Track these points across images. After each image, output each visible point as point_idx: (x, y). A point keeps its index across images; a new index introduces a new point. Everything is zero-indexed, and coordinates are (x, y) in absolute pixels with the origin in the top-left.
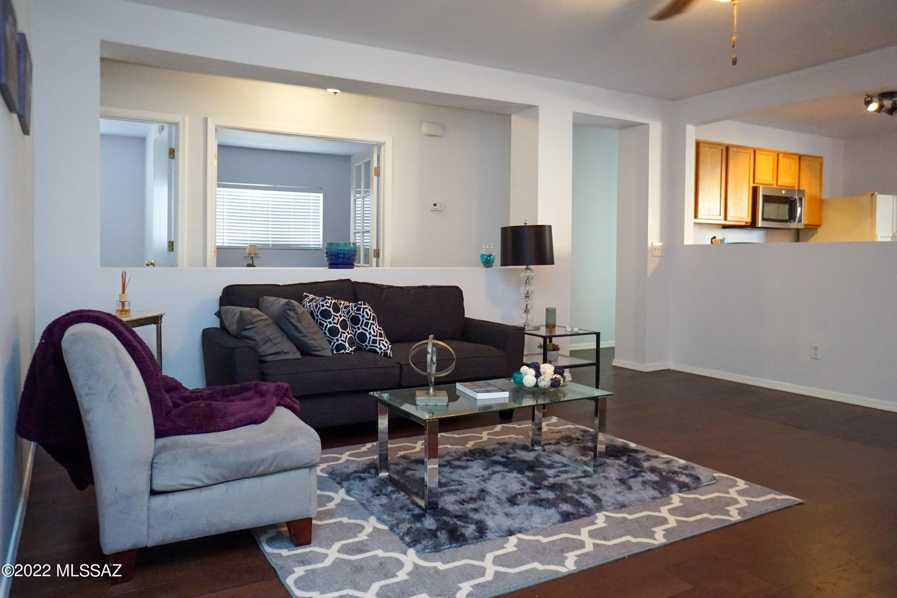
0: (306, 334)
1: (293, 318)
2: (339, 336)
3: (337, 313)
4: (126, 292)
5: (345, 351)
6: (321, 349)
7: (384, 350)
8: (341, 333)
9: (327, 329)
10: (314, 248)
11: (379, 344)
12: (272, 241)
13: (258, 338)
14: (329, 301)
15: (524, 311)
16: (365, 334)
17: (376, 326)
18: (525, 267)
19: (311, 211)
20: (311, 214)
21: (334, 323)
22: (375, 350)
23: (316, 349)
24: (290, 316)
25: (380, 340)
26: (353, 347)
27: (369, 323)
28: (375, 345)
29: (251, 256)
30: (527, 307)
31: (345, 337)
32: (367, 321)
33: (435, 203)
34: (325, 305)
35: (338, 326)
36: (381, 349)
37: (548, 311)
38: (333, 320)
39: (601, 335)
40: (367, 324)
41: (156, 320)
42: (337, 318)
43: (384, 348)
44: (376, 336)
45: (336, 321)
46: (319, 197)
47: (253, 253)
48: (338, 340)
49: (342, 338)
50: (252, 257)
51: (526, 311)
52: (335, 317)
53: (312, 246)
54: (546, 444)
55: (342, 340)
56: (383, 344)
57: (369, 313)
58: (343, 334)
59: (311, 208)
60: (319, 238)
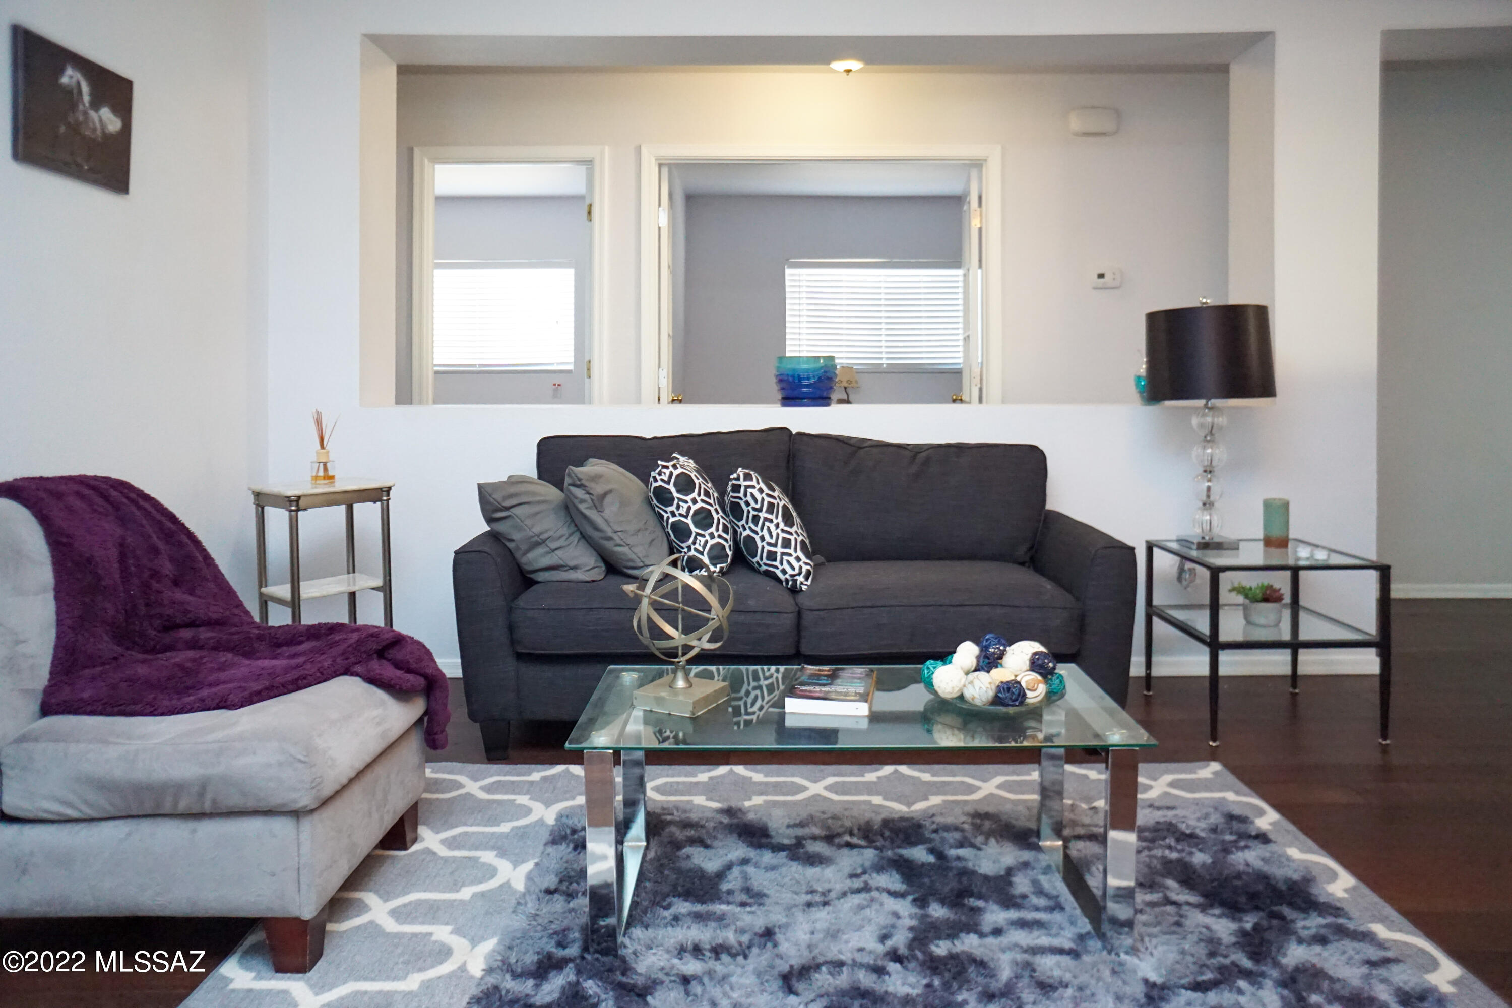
0: (610, 533)
1: (582, 501)
2: (691, 540)
3: (687, 495)
4: (329, 446)
5: (700, 571)
6: (641, 564)
7: (792, 576)
8: (694, 534)
9: (669, 526)
11: (781, 563)
12: (887, 359)
13: (516, 536)
14: (667, 472)
15: (1201, 504)
16: (754, 539)
17: (777, 526)
18: (1201, 403)
21: (681, 515)
22: (774, 572)
23: (631, 564)
24: (576, 498)
25: (783, 554)
26: (719, 566)
27: (759, 517)
28: (774, 563)
29: (843, 385)
30: (1208, 496)
31: (702, 544)
32: (755, 513)
33: (1101, 272)
34: (658, 478)
35: (689, 521)
36: (784, 572)
37: (1268, 505)
38: (678, 507)
39: (1393, 573)
40: (756, 519)
41: (380, 495)
42: (686, 506)
43: (790, 571)
44: (775, 545)
45: (683, 511)
48: (689, 548)
49: (697, 546)
50: (845, 388)
51: (1207, 504)
52: (681, 503)
54: (1078, 837)
55: (696, 550)
56: (788, 562)
57: (759, 497)
58: (699, 538)
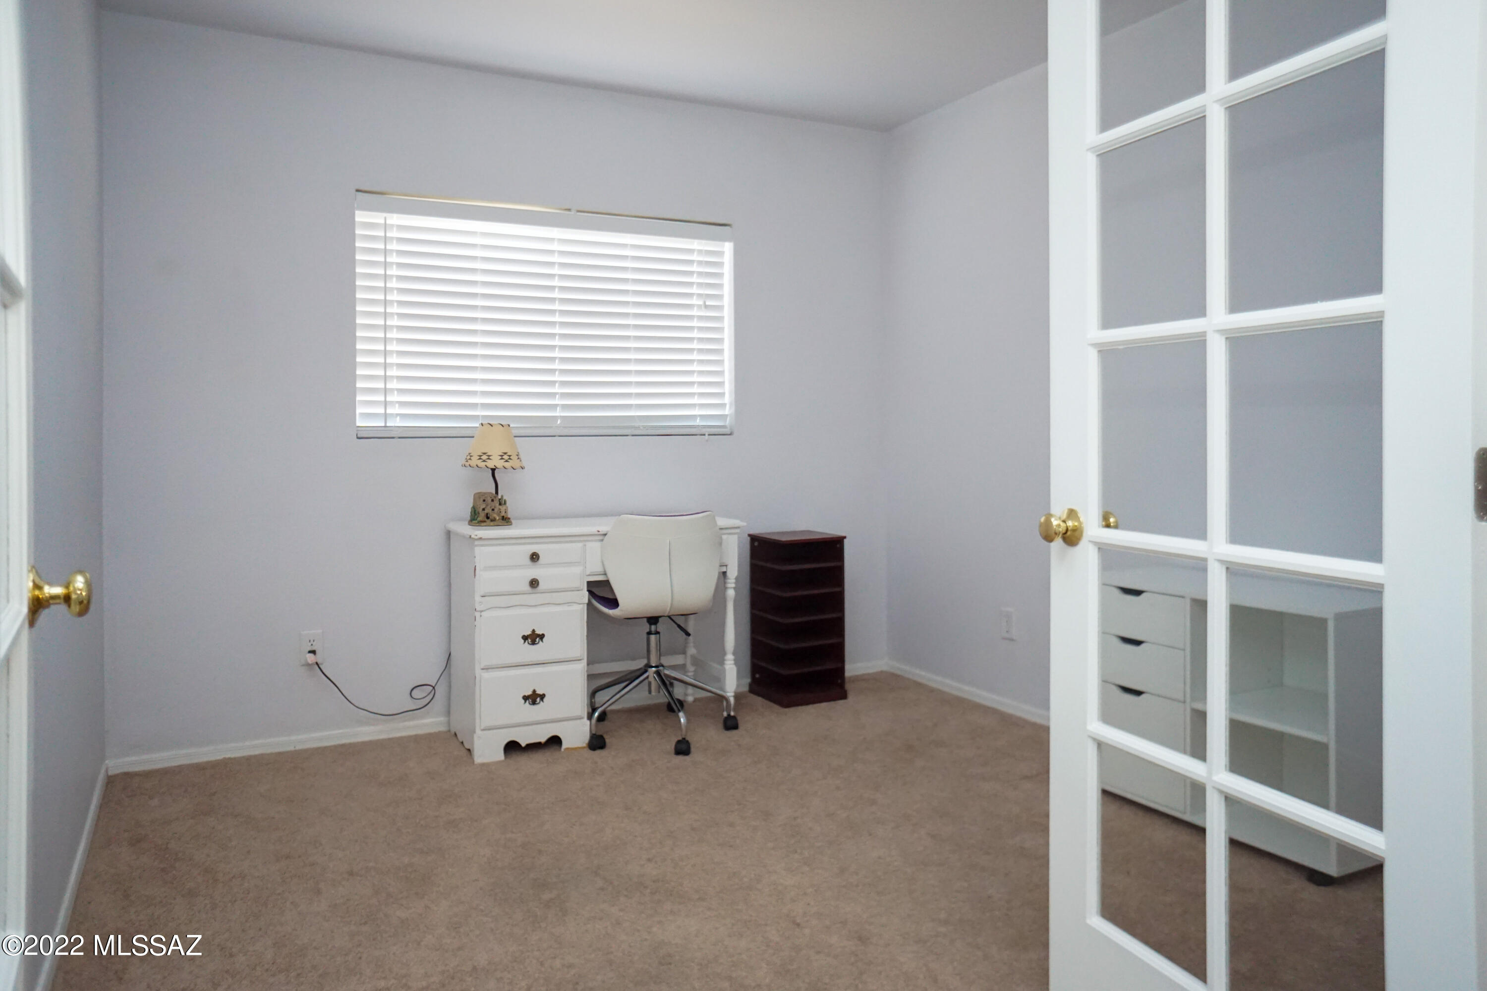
10: (707, 431)
12: (565, 407)
19: (695, 301)
20: (695, 312)
29: (491, 464)
46: (720, 254)
47: (495, 453)
50: (493, 470)
53: (698, 422)
59: (695, 290)
60: (722, 395)
